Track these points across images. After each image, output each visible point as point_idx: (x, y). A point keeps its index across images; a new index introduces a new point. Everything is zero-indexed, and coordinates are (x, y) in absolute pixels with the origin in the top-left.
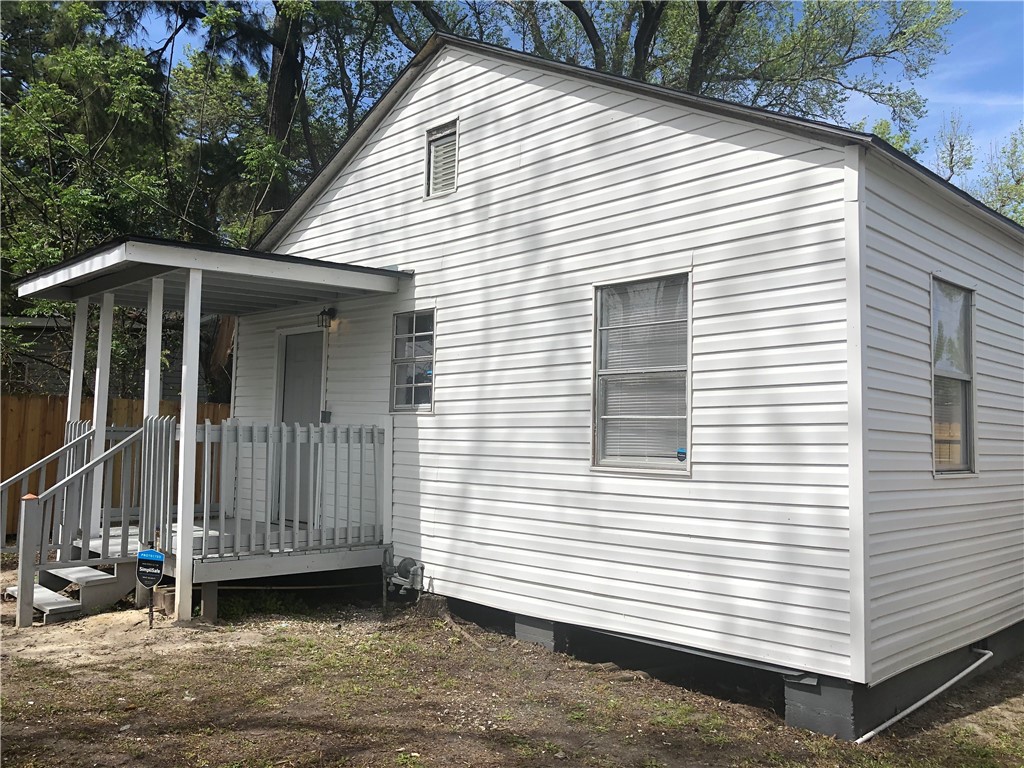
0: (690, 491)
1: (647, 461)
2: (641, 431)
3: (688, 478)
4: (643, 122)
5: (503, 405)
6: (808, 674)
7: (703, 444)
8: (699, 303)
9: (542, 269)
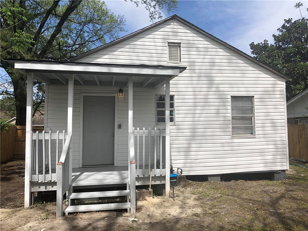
0: (256, 140)
1: (242, 135)
2: (239, 129)
3: (255, 138)
4: (241, 62)
5: (202, 123)
6: (280, 170)
7: (258, 131)
8: (256, 102)
9: (214, 89)
